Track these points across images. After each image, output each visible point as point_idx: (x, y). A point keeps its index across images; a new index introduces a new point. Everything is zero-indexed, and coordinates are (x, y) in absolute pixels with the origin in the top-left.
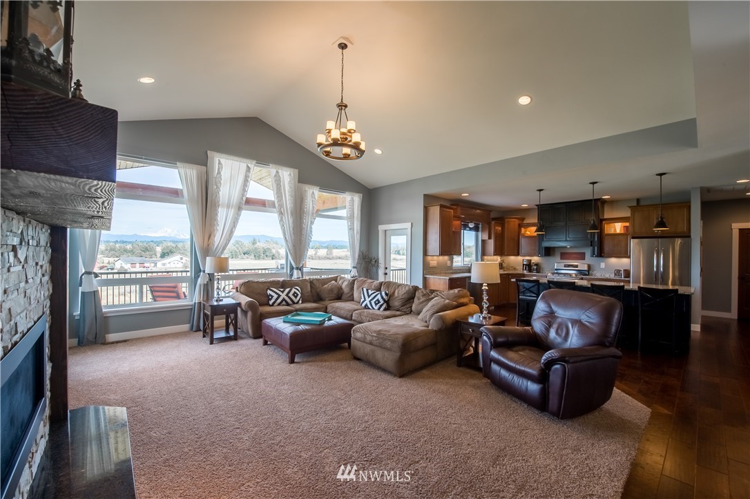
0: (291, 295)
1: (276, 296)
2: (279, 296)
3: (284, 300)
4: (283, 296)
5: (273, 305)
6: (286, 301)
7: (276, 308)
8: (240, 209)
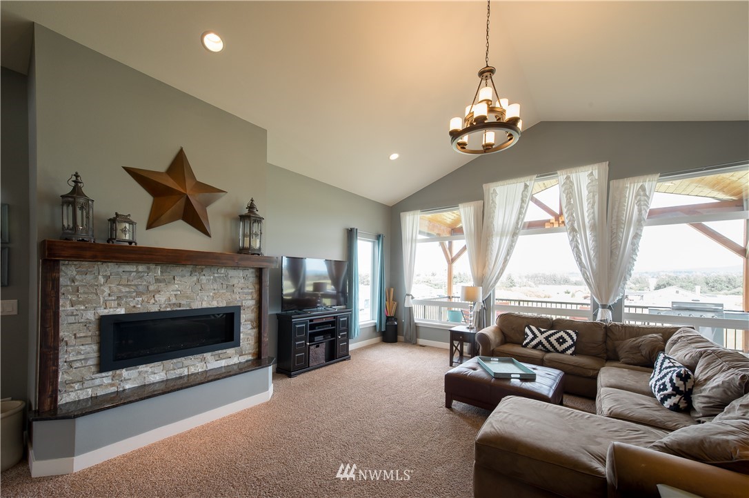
0: (552, 339)
1: (531, 336)
2: (535, 336)
3: (540, 343)
4: (541, 338)
5: (526, 346)
6: (543, 345)
7: (529, 351)
8: (515, 234)
